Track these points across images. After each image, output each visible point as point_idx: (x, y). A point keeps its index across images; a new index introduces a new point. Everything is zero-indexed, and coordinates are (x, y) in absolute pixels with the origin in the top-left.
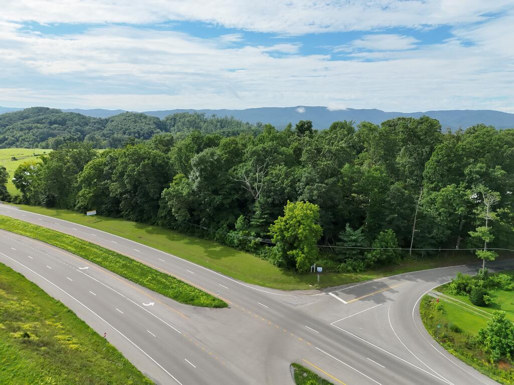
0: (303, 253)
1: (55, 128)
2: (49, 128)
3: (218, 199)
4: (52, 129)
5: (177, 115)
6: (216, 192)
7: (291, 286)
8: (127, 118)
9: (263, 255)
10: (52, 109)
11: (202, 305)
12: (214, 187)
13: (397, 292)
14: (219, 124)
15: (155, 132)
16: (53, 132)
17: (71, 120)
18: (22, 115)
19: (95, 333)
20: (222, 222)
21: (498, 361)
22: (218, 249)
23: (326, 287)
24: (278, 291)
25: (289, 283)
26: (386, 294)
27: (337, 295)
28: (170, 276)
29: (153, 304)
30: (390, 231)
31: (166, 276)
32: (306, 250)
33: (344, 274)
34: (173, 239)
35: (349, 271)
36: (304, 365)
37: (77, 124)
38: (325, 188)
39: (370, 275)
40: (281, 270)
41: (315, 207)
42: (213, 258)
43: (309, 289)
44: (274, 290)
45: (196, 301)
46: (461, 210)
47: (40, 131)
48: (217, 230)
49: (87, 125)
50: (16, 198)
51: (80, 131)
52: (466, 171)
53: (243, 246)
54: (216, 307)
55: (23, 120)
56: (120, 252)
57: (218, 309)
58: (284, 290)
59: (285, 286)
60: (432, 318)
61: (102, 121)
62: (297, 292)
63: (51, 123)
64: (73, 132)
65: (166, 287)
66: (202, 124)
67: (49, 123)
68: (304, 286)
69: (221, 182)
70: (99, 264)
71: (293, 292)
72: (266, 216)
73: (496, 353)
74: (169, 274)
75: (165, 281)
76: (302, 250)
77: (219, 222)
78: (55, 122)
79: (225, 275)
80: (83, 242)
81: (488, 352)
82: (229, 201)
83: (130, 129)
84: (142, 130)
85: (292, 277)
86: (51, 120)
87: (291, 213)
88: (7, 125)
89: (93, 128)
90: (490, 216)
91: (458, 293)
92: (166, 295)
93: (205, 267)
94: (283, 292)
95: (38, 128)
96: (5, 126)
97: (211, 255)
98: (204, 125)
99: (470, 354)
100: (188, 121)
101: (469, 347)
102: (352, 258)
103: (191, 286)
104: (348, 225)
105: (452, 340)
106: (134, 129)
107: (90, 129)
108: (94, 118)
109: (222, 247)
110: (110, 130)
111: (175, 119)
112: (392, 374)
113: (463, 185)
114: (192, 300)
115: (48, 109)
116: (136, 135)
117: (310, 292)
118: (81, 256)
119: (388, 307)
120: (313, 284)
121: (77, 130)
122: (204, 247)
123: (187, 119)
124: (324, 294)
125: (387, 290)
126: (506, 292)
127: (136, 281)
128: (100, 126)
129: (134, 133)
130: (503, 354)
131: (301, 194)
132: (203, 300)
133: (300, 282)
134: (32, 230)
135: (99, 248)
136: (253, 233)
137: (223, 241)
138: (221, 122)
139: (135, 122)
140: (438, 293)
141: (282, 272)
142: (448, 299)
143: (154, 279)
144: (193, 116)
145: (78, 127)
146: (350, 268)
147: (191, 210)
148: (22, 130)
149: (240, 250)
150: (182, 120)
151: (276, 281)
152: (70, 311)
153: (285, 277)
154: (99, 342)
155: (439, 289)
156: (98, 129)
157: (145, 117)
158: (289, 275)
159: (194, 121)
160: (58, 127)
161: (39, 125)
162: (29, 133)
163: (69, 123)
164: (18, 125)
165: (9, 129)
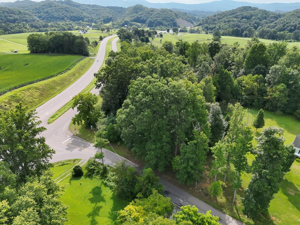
2: (239, 21)
10: (253, 7)
17: (257, 15)
18: (233, 11)
37: (258, 18)
47: (233, 23)
49: (265, 18)
55: (232, 15)
61: (279, 16)
63: (242, 18)
64: (252, 24)
83: (290, 23)
86: (243, 16)
88: (222, 19)
89: (268, 21)
95: (233, 21)
106: (294, 22)
107: (265, 22)
108: (274, 14)
115: (250, 7)
121: (256, 23)
128: (273, 20)
129: (291, 26)
148: (225, 22)
160: (245, 21)
161: (235, 19)
162: (227, 24)
163: (253, 17)
164: (225, 19)
165: (220, 22)
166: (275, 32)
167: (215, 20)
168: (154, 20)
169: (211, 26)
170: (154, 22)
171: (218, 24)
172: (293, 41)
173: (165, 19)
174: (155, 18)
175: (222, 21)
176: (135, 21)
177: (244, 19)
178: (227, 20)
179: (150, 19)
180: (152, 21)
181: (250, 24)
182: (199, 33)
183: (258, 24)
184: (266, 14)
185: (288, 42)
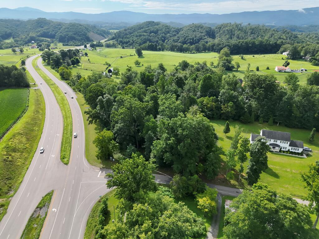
10: (156, 22)
15: (203, 38)
18: (141, 26)
37: (164, 33)
47: (145, 37)
49: (169, 32)
55: (140, 30)
61: (178, 29)
63: (151, 33)
75: (68, 148)
83: (189, 36)
84: (195, 37)
86: (151, 30)
88: (133, 33)
89: (171, 35)
95: (144, 35)
96: (131, 33)
100: (227, 30)
103: (70, 153)
106: (191, 36)
107: (169, 35)
108: (174, 28)
111: (220, 28)
114: (64, 159)
115: (154, 22)
121: (162, 37)
123: (227, 28)
128: (175, 34)
129: (190, 39)
138: (253, 29)
139: (194, 31)
144: (232, 26)
148: (137, 36)
157: (202, 27)
159: (231, 29)
160: (153, 35)
161: (145, 34)
162: (139, 38)
163: (159, 32)
164: (136, 33)
165: (132, 36)
166: (182, 46)
167: (126, 34)
168: (65, 35)
169: (125, 40)
170: (65, 37)
171: (131, 38)
172: (195, 52)
173: (76, 33)
174: (65, 32)
175: (134, 36)
176: (43, 35)
177: (153, 34)
178: (138, 34)
179: (59, 34)
180: (63, 36)
181: (158, 38)
182: (116, 47)
183: (164, 38)
184: (168, 29)
185: (192, 53)
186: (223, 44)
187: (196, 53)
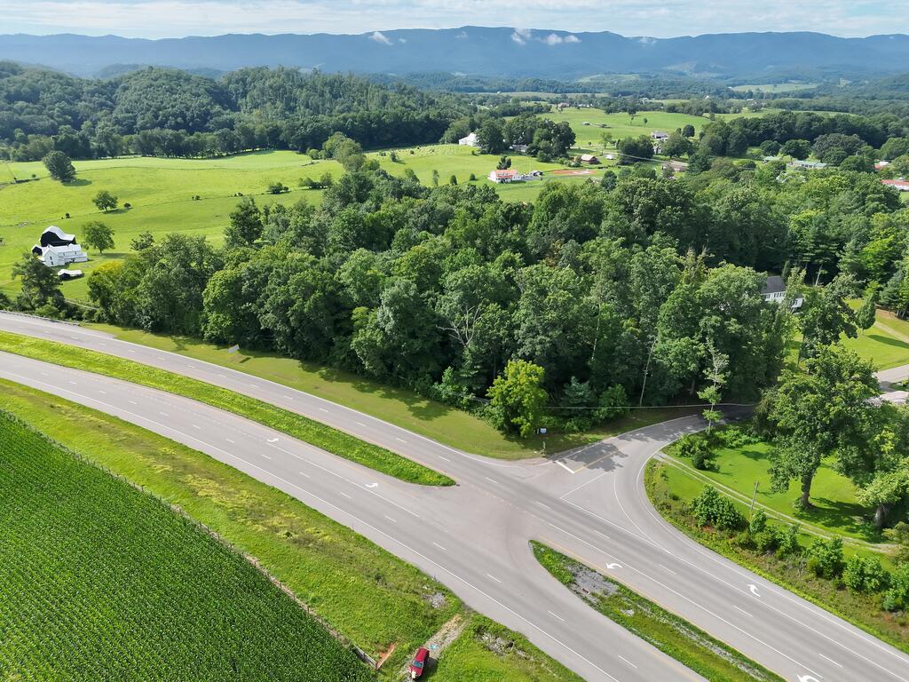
0: (528, 421)
1: (22, 109)
2: (10, 109)
3: (417, 345)
4: (15, 111)
5: (247, 73)
6: (413, 335)
7: (516, 454)
8: (154, 83)
9: (478, 413)
11: (429, 484)
12: (411, 329)
13: (627, 456)
14: (327, 89)
15: (212, 111)
16: (21, 118)
17: (48, 89)
19: (334, 522)
20: (422, 370)
21: (705, 525)
22: (423, 404)
23: (552, 453)
24: (503, 461)
25: (513, 450)
26: (616, 459)
27: (565, 463)
28: (381, 448)
29: (376, 485)
30: (619, 387)
31: (376, 448)
32: (531, 417)
33: (571, 435)
34: (362, 389)
35: (574, 432)
36: (540, 541)
37: (60, 99)
38: (549, 342)
39: (598, 434)
40: (502, 434)
41: (540, 370)
42: (422, 419)
43: (534, 457)
44: (498, 461)
45: (421, 479)
46: (692, 367)
48: (416, 380)
49: (78, 97)
50: (91, 313)
51: (69, 113)
52: (701, 324)
53: (453, 402)
54: (444, 485)
56: (306, 416)
57: (447, 487)
58: (509, 459)
59: (509, 454)
60: (654, 484)
61: (103, 87)
62: (523, 461)
63: (11, 99)
64: (58, 116)
65: (381, 462)
66: (297, 92)
67: (6, 97)
68: (529, 452)
69: (419, 322)
70: (287, 432)
71: (518, 462)
72: (478, 367)
73: (702, 519)
74: (380, 445)
75: (377, 454)
76: (526, 417)
77: (418, 369)
78: (17, 96)
79: (440, 442)
80: (247, 398)
81: (697, 518)
82: (430, 344)
83: (165, 108)
84: (188, 110)
85: (515, 443)
86: (9, 92)
87: (514, 380)
89: (91, 105)
90: (718, 378)
91: (683, 454)
92: (385, 472)
93: (415, 432)
94: (509, 462)
97: (419, 413)
98: (301, 95)
99: (683, 519)
100: (271, 87)
101: (683, 513)
102: (577, 416)
103: (409, 461)
104: (573, 378)
105: (669, 507)
106: (173, 107)
107: (87, 106)
108: (89, 83)
109: (427, 402)
110: (128, 111)
111: (244, 81)
112: (614, 543)
113: (697, 337)
114: (417, 478)
116: (179, 120)
117: (536, 460)
118: (259, 422)
119: (615, 475)
120: (538, 450)
121: (64, 112)
122: (406, 402)
123: (267, 84)
124: (551, 462)
125: (616, 455)
126: (730, 450)
127: (345, 456)
128: (102, 100)
130: (709, 519)
131: (521, 345)
132: (427, 477)
133: (525, 448)
134: (163, 379)
135: (275, 408)
136: (465, 389)
137: (426, 394)
138: (331, 84)
139: (171, 91)
140: (664, 455)
141: (503, 437)
142: (673, 462)
143: (363, 452)
144: (279, 76)
145: (63, 104)
146: (575, 428)
147: (383, 357)
149: (450, 405)
150: (259, 84)
151: (498, 448)
152: (293, 499)
153: (507, 443)
154: (345, 532)
155: (665, 450)
156: (102, 105)
157: (188, 80)
158: (512, 440)
159: (282, 86)
160: (27, 107)
163: (45, 97)
172: (225, 154)
177: (20, 103)
183: (74, 114)
184: (69, 84)
185: (215, 158)
186: (302, 125)
187: (228, 155)
